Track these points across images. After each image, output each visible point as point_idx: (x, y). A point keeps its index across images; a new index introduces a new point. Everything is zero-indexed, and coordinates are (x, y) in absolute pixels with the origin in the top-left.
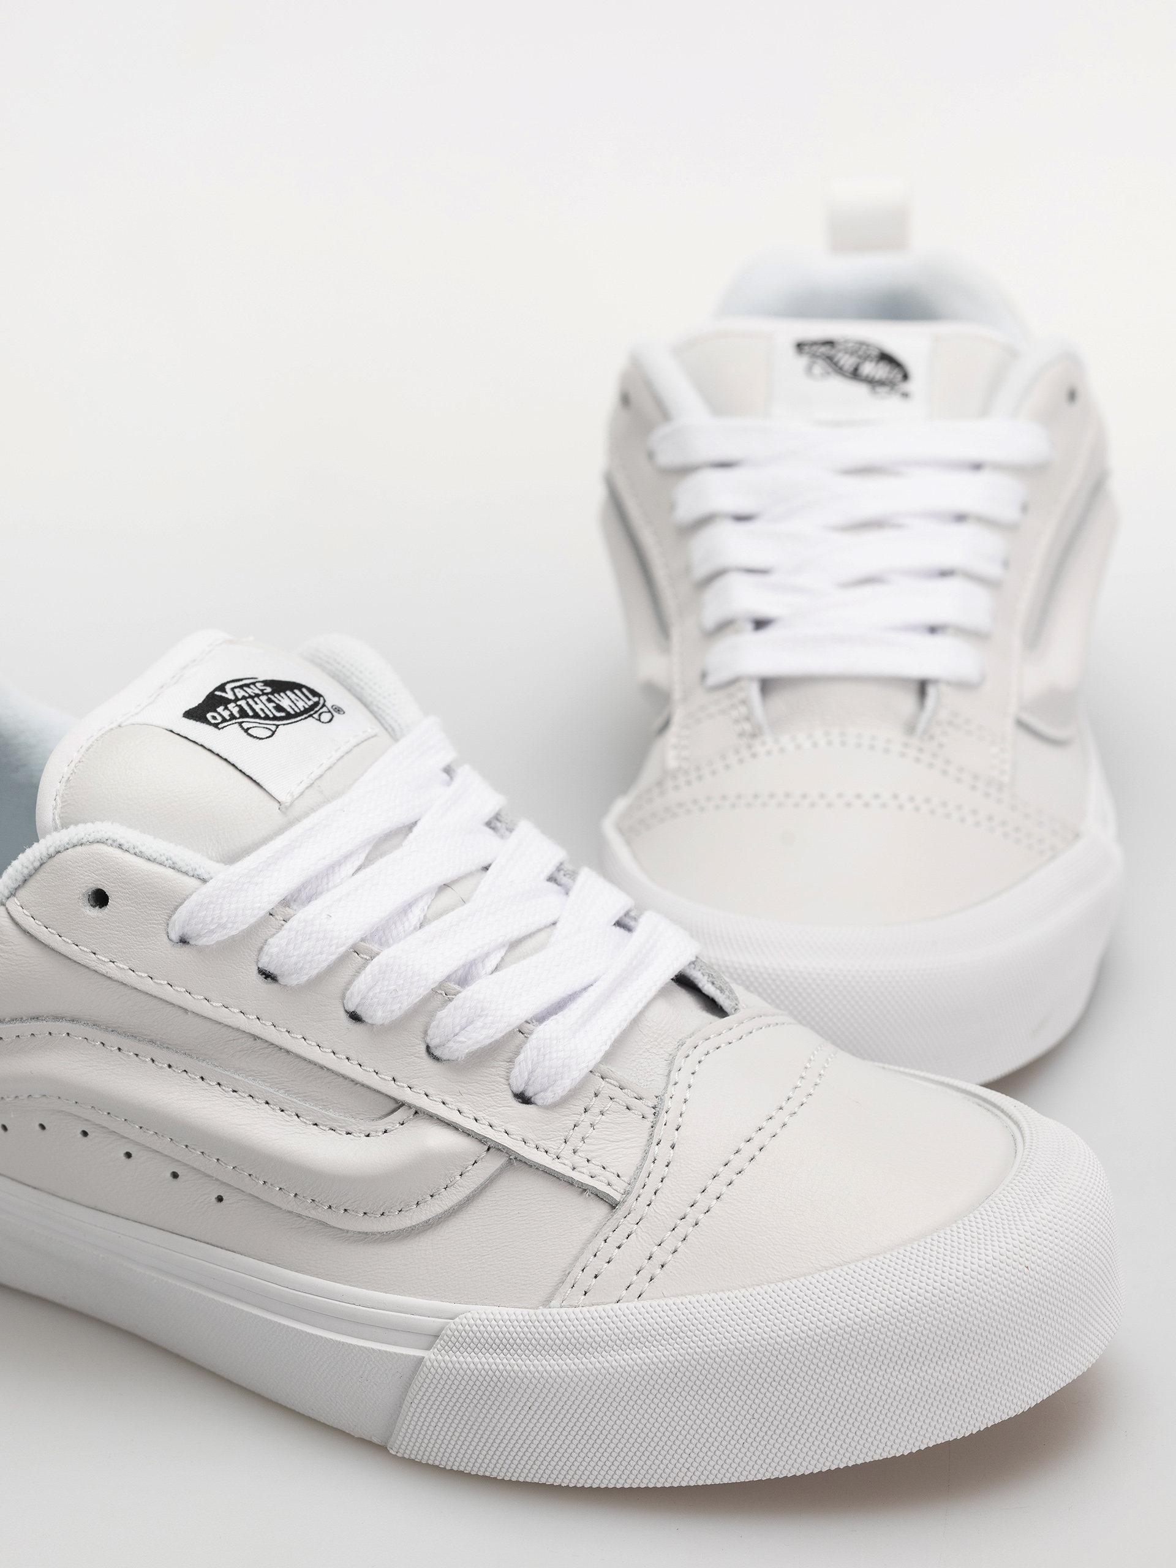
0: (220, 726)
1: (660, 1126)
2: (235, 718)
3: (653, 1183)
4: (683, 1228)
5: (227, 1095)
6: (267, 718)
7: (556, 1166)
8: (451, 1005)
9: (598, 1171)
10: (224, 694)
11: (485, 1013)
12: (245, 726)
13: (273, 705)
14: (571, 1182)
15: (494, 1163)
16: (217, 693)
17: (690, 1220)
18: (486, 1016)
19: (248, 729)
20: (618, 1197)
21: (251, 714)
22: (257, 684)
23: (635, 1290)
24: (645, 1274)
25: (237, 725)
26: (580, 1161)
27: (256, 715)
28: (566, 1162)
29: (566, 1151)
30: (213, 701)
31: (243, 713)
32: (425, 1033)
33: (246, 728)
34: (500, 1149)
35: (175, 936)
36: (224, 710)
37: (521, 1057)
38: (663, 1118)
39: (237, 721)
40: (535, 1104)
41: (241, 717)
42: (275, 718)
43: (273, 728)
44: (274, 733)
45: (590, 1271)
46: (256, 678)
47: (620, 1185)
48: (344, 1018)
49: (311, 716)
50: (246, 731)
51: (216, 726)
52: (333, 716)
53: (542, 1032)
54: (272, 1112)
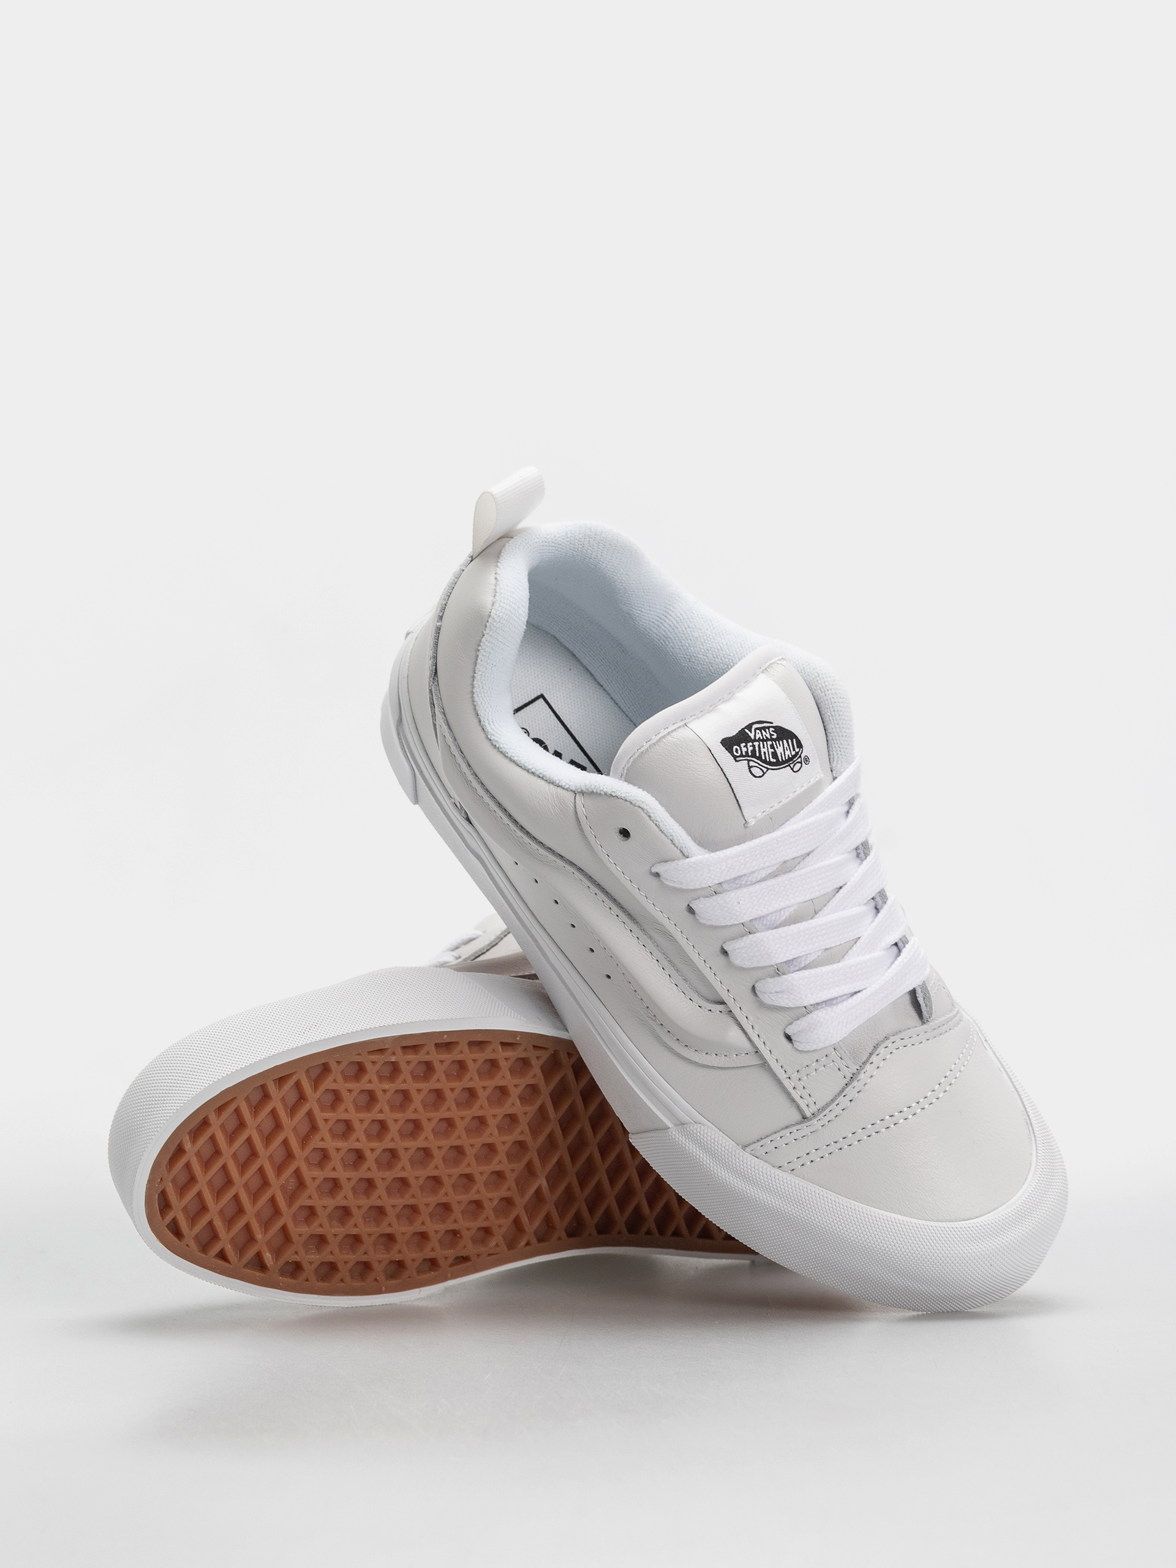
0: (738, 759)
1: (850, 1087)
2: (749, 756)
3: (831, 1116)
4: (834, 1148)
5: (639, 945)
6: (765, 761)
7: (786, 1083)
8: (778, 979)
9: (806, 1096)
10: (749, 733)
11: (791, 992)
12: (752, 764)
13: (773, 750)
14: (788, 1094)
15: (755, 1061)
16: (746, 730)
17: (839, 1146)
18: (792, 994)
19: (752, 767)
20: (808, 1114)
21: (758, 755)
22: (771, 729)
23: (792, 1166)
24: (801, 1161)
25: (746, 762)
26: (799, 1085)
27: (760, 758)
28: (792, 1083)
29: (795, 1076)
30: (742, 737)
31: (754, 755)
32: (757, 982)
33: (751, 765)
34: (762, 1057)
35: (654, 870)
36: (744, 747)
37: (798, 1022)
38: (855, 1083)
39: (748, 758)
40: (793, 1045)
41: (752, 756)
42: (770, 763)
43: (765, 770)
44: (764, 773)
45: (774, 1144)
46: (772, 723)
47: (813, 1109)
48: (718, 949)
49: (789, 765)
50: (750, 767)
51: (735, 757)
52: (802, 766)
53: (819, 1015)
54: (657, 966)
